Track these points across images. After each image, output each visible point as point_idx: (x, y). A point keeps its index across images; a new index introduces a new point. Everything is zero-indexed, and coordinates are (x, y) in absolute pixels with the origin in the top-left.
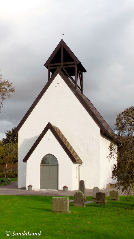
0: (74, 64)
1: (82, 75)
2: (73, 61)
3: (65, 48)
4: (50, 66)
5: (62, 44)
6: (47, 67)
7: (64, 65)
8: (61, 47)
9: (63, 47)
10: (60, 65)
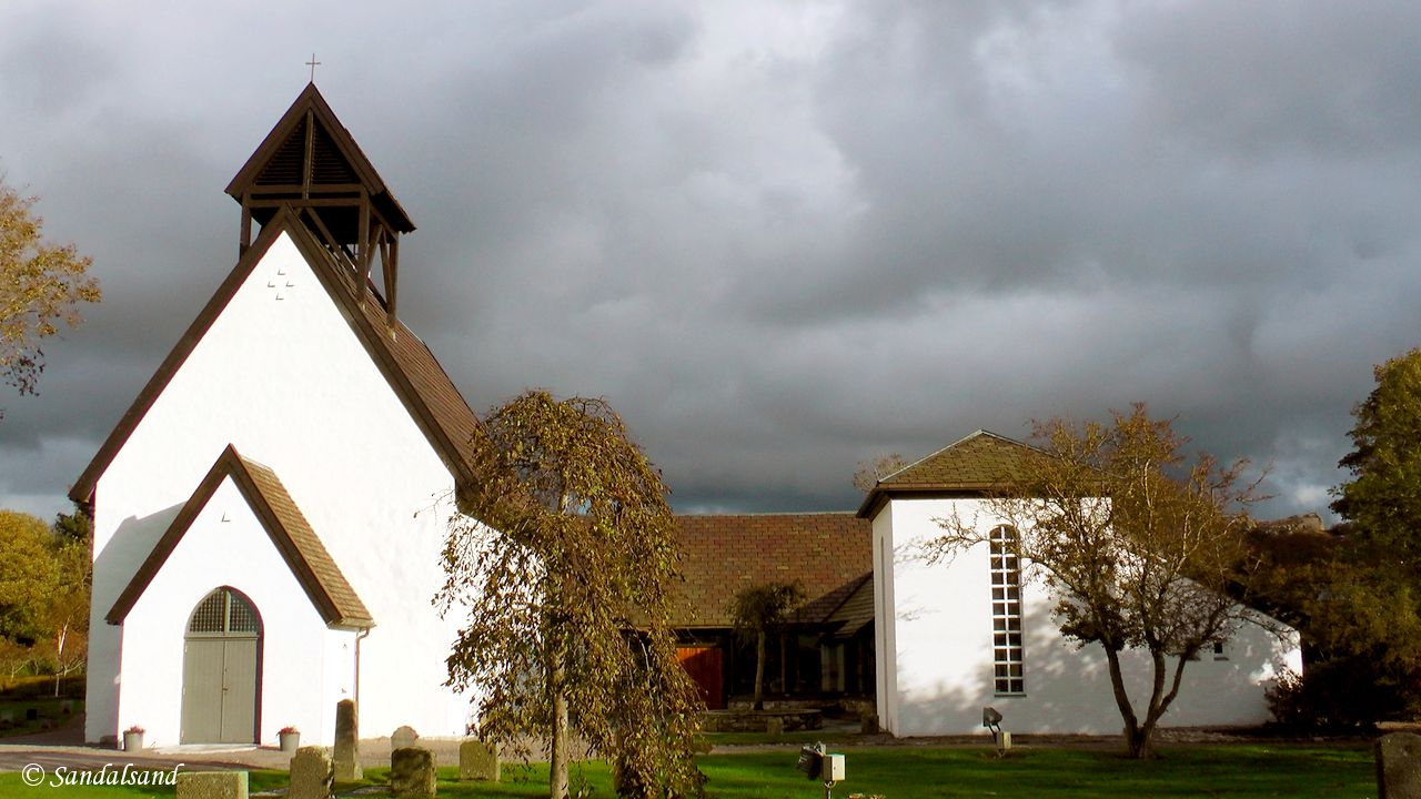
0: (356, 195)
1: (393, 242)
2: (356, 180)
3: (323, 122)
4: (254, 197)
5: (310, 104)
6: (240, 200)
7: (312, 196)
8: (305, 118)
9: (315, 116)
10: (299, 196)
